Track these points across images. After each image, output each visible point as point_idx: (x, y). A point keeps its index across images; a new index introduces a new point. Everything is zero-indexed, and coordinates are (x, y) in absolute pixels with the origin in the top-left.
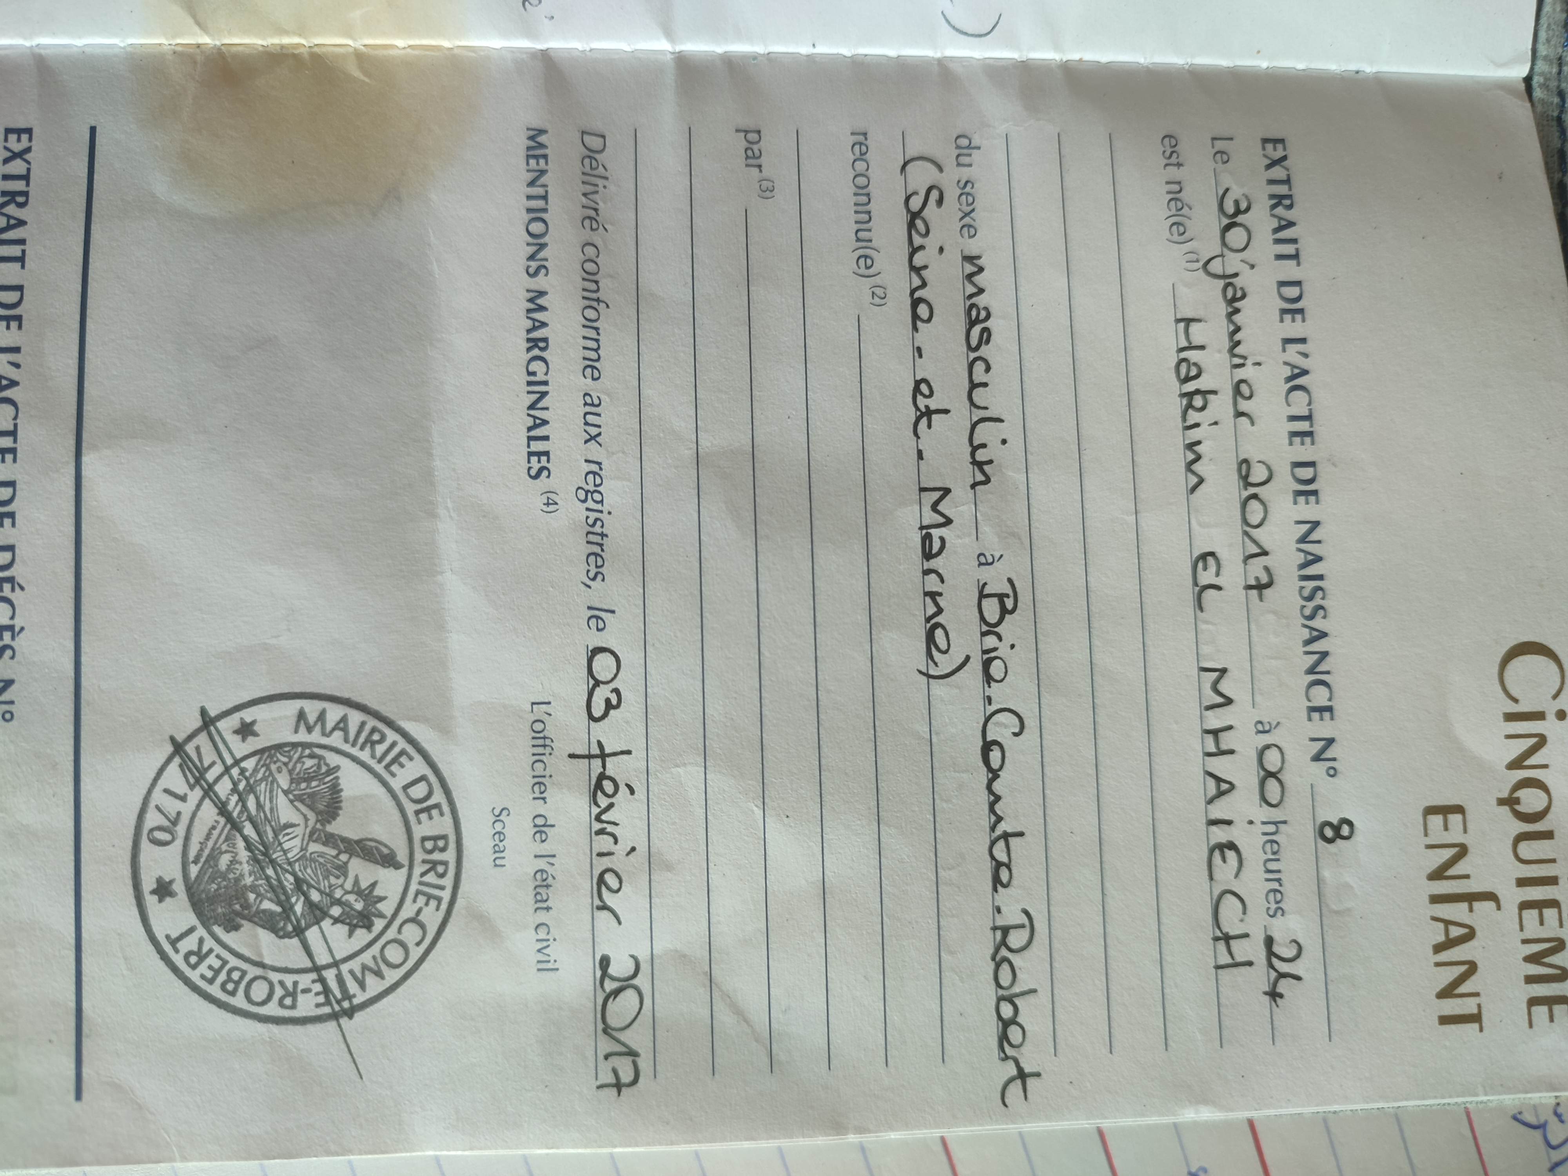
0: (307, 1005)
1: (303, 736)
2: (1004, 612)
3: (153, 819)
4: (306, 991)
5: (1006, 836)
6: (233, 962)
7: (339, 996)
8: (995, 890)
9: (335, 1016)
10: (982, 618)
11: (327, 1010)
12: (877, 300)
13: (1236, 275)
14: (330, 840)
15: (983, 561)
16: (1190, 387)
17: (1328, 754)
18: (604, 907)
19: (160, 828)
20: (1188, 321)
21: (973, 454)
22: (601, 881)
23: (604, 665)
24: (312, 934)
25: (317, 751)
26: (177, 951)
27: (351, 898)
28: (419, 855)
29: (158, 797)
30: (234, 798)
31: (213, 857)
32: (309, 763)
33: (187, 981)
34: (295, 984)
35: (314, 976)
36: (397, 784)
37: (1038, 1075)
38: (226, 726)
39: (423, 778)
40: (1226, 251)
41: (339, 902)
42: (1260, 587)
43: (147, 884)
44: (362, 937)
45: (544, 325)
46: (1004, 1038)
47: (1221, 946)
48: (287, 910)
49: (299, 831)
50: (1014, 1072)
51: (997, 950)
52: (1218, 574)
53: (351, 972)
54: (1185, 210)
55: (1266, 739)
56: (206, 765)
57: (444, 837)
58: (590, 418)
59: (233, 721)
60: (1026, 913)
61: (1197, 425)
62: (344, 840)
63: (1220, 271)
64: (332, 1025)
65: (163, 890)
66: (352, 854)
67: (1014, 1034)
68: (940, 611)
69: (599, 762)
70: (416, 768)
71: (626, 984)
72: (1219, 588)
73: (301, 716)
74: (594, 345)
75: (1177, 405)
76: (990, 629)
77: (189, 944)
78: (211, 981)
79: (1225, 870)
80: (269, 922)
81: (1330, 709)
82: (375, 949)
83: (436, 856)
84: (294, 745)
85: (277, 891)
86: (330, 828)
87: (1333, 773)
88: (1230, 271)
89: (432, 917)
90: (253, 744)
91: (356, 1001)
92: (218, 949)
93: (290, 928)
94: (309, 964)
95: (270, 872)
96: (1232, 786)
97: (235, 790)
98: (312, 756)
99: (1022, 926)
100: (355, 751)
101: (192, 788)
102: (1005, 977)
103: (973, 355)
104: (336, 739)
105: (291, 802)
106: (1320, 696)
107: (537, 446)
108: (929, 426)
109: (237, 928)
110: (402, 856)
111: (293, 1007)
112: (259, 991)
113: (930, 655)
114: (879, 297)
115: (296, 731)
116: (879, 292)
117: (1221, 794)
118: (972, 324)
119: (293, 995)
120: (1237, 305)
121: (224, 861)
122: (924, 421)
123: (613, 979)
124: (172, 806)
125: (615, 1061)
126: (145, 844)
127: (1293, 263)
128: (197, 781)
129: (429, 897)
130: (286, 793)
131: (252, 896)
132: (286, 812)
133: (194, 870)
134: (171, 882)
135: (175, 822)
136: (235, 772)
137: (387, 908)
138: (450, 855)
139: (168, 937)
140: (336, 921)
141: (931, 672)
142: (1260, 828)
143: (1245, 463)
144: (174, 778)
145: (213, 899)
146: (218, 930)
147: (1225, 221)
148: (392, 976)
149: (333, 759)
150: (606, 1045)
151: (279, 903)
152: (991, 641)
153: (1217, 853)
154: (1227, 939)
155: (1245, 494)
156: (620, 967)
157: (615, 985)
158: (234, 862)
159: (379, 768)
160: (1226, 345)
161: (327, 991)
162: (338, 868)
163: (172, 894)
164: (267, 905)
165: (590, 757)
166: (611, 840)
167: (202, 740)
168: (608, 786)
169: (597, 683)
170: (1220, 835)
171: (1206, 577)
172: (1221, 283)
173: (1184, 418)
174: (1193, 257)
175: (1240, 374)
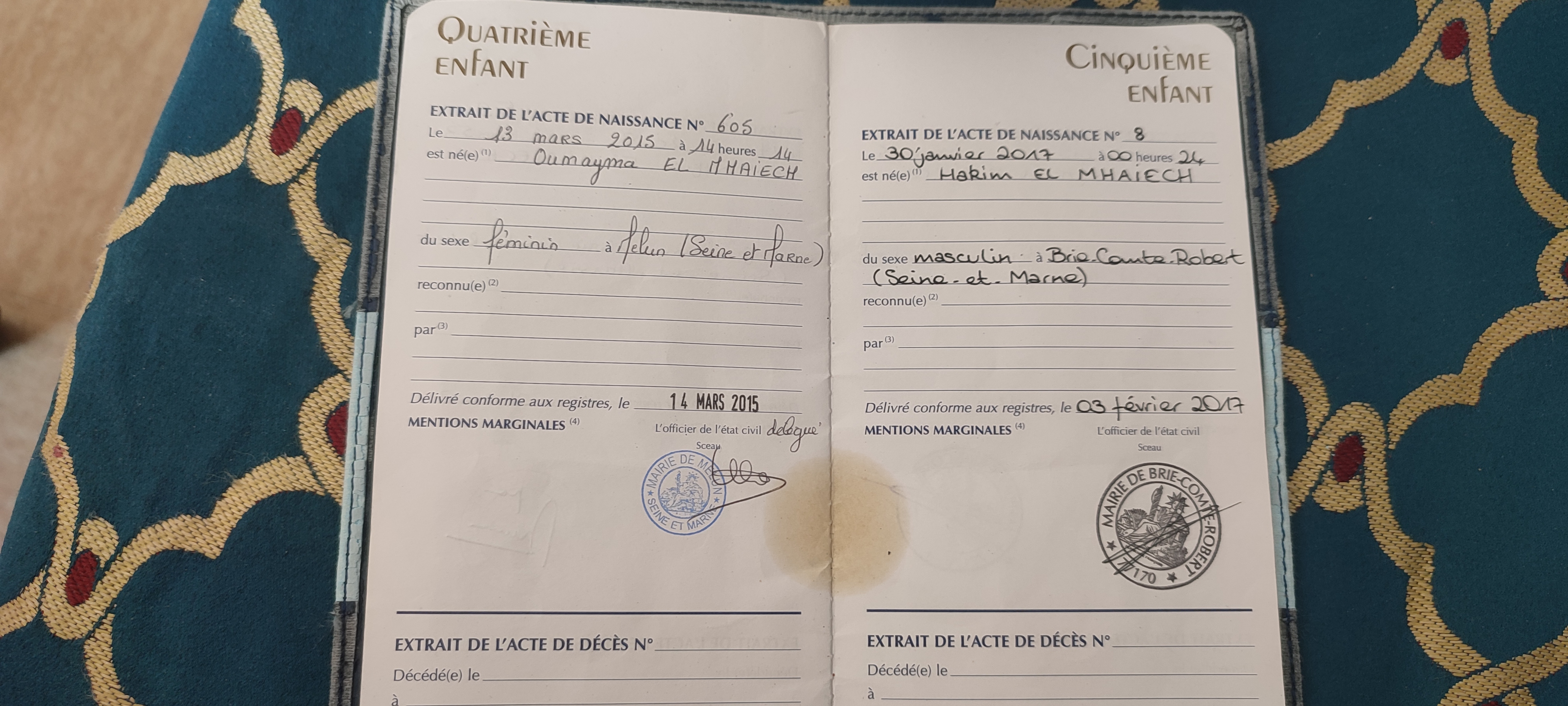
0: (1214, 523)
1: (1113, 524)
2: (1059, 253)
3: (1146, 582)
4: (1209, 523)
5: (1145, 258)
6: (1198, 551)
7: (1210, 511)
8: (1164, 263)
9: (1218, 512)
10: (1062, 261)
11: (1215, 515)
12: (935, 297)
13: (922, 155)
14: (1153, 514)
15: (1040, 260)
16: (969, 176)
17: (1111, 135)
18: (1174, 409)
19: (1149, 579)
20: (942, 176)
21: (997, 262)
22: (1164, 409)
23: (1084, 407)
24: (1188, 521)
25: (1119, 518)
26: (1194, 573)
27: (1174, 505)
28: (1157, 480)
29: (1137, 580)
30: (1137, 550)
31: (1160, 558)
32: (1124, 521)
33: (1206, 569)
34: (1206, 527)
35: (1203, 520)
36: (1131, 487)
37: (1232, 250)
38: (1110, 553)
39: (1128, 477)
40: (912, 158)
41: (1176, 510)
42: (1048, 155)
43: (1170, 583)
44: (1188, 502)
45: (949, 428)
46: (1219, 262)
47: (1183, 180)
48: (1179, 530)
49: (1149, 525)
50: (1231, 259)
51: (1186, 263)
52: (1043, 170)
53: (1202, 506)
54: (896, 173)
55: (1106, 157)
56: (1124, 561)
57: (1150, 469)
58: (987, 410)
59: (1109, 551)
60: (1173, 251)
61: (984, 174)
62: (1152, 508)
63: (921, 161)
64: (1221, 513)
65: (1172, 578)
66: (1157, 505)
67: (1218, 258)
68: (1060, 277)
69: (1120, 409)
70: (1124, 479)
71: (1203, 401)
72: (1048, 171)
73: (1105, 524)
74: (957, 408)
75: (975, 181)
76: (1067, 258)
77: (1192, 567)
78: (1206, 559)
79: (1156, 176)
80: (1184, 537)
81: (1094, 132)
82: (1193, 496)
83: (1157, 472)
84: (1117, 527)
85: (1172, 534)
86: (1148, 514)
87: (1118, 133)
88: (921, 158)
89: (1181, 475)
90: (1117, 543)
91: (1212, 504)
92: (1194, 557)
93: (1185, 529)
94: (1199, 522)
95: (1165, 537)
96: (1124, 171)
97: (1134, 550)
98: (1121, 521)
99: (1178, 253)
100: (1119, 503)
101: (1134, 566)
102: (1196, 261)
103: (956, 261)
104: (1114, 510)
105: (1139, 528)
106: (1089, 136)
107: (998, 431)
108: (986, 279)
109: (1186, 549)
110: (1158, 486)
111: (1214, 528)
112: (1209, 541)
113: (1077, 282)
114: (934, 297)
115: (1111, 526)
116: (932, 297)
117: (1127, 176)
118: (943, 260)
119: (1211, 528)
120: (935, 155)
121: (1161, 555)
122: (984, 281)
123: (1201, 407)
124: (1141, 574)
125: (1231, 407)
126: (1154, 585)
127: (917, 132)
128: (1131, 564)
129: (1173, 476)
130: (1135, 530)
131: (1174, 544)
132: (1142, 531)
133: (1165, 566)
134: (1169, 575)
135: (1147, 573)
136: (1127, 550)
137: (1178, 492)
138: (1157, 467)
139: (1190, 576)
140: (1183, 511)
141: (1083, 281)
142: (1139, 162)
143: (1000, 157)
144: (1130, 573)
145: (1176, 559)
146: (1187, 556)
147: (899, 158)
148: (1203, 491)
149: (1122, 512)
150: (1226, 408)
151: (1176, 533)
152: (1071, 259)
153: (1150, 179)
154: (1181, 178)
155: (1011, 158)
156: (1197, 404)
157: (1203, 405)
158: (1161, 551)
159: (1125, 494)
160: (951, 161)
161: (1208, 516)
162: (1163, 510)
163: (1174, 574)
164: (1177, 538)
165: (1119, 413)
166: (1149, 405)
167: (1115, 562)
168: (1130, 406)
169: (1091, 409)
170: (1142, 177)
171: (1045, 176)
172: (926, 161)
173: (981, 179)
174: (915, 171)
175: (963, 156)
